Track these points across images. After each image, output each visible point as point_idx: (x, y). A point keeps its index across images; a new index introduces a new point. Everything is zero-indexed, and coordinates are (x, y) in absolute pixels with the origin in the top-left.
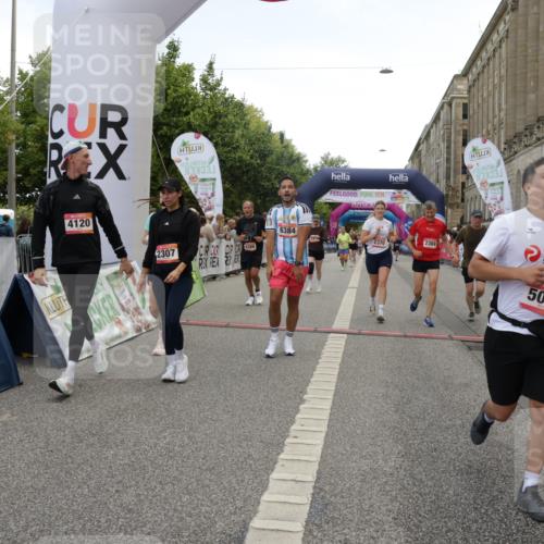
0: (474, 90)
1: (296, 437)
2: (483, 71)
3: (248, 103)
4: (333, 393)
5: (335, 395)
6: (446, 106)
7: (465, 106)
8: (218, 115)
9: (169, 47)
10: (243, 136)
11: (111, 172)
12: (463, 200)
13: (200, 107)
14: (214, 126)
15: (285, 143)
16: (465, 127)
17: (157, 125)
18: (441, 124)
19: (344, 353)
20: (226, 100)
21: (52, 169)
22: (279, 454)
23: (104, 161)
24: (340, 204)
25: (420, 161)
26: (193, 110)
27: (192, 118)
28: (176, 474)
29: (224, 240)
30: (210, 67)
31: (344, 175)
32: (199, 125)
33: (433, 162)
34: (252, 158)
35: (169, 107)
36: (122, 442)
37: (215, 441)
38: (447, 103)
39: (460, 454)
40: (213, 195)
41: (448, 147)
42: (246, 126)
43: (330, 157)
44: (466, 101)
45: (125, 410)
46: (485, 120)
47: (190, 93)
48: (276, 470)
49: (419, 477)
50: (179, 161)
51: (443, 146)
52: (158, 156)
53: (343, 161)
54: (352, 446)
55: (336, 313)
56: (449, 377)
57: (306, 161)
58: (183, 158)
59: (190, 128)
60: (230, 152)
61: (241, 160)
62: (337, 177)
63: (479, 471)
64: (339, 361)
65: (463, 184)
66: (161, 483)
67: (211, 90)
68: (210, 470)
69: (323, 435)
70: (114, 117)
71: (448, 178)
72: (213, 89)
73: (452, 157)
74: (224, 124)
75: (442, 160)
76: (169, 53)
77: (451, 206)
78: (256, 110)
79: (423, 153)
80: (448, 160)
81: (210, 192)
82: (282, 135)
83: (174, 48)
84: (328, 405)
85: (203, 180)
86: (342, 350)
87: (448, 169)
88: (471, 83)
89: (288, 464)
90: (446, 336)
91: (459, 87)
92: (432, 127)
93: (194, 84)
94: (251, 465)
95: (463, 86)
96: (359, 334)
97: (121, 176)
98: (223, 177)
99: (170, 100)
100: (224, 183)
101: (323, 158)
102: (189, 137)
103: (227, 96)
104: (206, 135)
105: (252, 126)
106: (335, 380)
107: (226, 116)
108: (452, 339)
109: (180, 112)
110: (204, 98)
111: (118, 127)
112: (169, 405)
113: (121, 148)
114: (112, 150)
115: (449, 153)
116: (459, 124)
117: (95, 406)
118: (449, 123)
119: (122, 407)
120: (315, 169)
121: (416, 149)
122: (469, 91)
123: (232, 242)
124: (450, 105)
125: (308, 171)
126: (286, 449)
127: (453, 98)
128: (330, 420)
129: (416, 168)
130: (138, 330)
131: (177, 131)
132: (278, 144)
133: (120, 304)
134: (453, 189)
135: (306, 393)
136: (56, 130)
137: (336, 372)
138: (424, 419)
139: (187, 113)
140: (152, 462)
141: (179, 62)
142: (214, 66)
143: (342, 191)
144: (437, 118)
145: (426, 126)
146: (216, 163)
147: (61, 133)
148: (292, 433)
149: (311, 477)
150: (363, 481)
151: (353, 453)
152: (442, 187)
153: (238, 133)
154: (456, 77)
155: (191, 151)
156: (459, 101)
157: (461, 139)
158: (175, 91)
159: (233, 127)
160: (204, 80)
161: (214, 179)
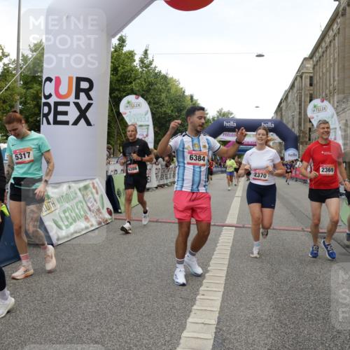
0: (317, 68)
1: (203, 295)
2: (323, 56)
3: (170, 76)
4: (227, 266)
5: (228, 267)
6: (298, 78)
7: (311, 78)
8: (151, 84)
9: (119, 40)
10: (166, 97)
11: (82, 121)
12: (310, 140)
13: (139, 78)
14: (148, 91)
15: (194, 102)
16: (311, 92)
17: (112, 91)
18: (295, 90)
19: (233, 239)
20: (156, 74)
21: (44, 119)
22: (193, 306)
23: (77, 114)
24: (229, 142)
25: (281, 114)
26: (134, 80)
27: (134, 86)
28: (126, 318)
29: (154, 165)
30: (146, 52)
31: (232, 122)
32: (139, 91)
33: (290, 114)
34: (172, 111)
35: (119, 79)
36: (91, 297)
37: (151, 297)
38: (299, 76)
39: (311, 307)
40: (147, 136)
41: (300, 105)
42: (168, 91)
43: (223, 111)
44: (311, 75)
45: (92, 275)
46: (324, 87)
47: (133, 70)
48: (191, 316)
49: (284, 322)
50: (125, 114)
51: (297, 104)
52: (112, 110)
53: (232, 114)
54: (240, 301)
55: (228, 213)
56: (302, 256)
57: (207, 114)
58: (127, 111)
59: (132, 92)
60: (158, 107)
61: (165, 113)
62: (228, 124)
63: (324, 319)
64: (231, 244)
65: (310, 129)
66: (116, 324)
67: (146, 67)
68: (148, 316)
69: (221, 293)
70: (84, 85)
71: (300, 125)
72: (147, 67)
73: (303, 111)
74: (154, 90)
75: (296, 113)
76: (119, 44)
77: (302, 143)
78: (175, 81)
79: (284, 108)
80: (300, 113)
81: (145, 134)
82: (192, 97)
83: (122, 41)
84: (224, 274)
85: (141, 126)
86: (232, 238)
87: (300, 119)
88: (315, 63)
89: (198, 312)
90: (300, 229)
91: (307, 65)
92: (289, 92)
93: (135, 64)
94: (175, 313)
95: (309, 65)
96: (244, 227)
97: (89, 123)
98: (154, 124)
99: (120, 73)
100: (154, 128)
101: (218, 112)
102: (131, 98)
103: (156, 71)
104: (143, 97)
105: (173, 91)
106: (228, 257)
107: (156, 84)
108: (304, 231)
109: (126, 82)
110: (142, 73)
111: (87, 92)
112: (120, 273)
113: (89, 106)
114: (83, 107)
115: (300, 109)
116: (307, 90)
117: (72, 274)
118: (300, 89)
119: (91, 274)
120: (213, 119)
121: (279, 106)
122: (314, 68)
123: (159, 166)
124: (301, 77)
125: (209, 120)
126: (197, 303)
127: (303, 73)
128: (225, 284)
129: (279, 118)
130: (99, 223)
131: (124, 94)
132: (190, 102)
133: (88, 207)
134: (303, 132)
135: (209, 266)
136: (47, 94)
137: (229, 252)
138: (287, 284)
139: (131, 83)
140: (111, 311)
141: (125, 49)
142: (148, 52)
143: (231, 133)
144: (292, 86)
145: (286, 91)
146: (149, 115)
147: (50, 96)
148: (201, 292)
149: (214, 321)
150: (248, 324)
151: (241, 306)
152: (296, 131)
153: (163, 95)
154: (305, 59)
155: (133, 107)
156: (307, 74)
157: (308, 99)
158: (123, 68)
159: (161, 91)
160: (142, 61)
161: (148, 125)
